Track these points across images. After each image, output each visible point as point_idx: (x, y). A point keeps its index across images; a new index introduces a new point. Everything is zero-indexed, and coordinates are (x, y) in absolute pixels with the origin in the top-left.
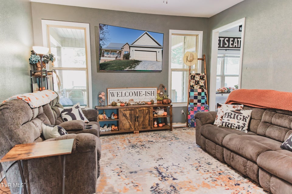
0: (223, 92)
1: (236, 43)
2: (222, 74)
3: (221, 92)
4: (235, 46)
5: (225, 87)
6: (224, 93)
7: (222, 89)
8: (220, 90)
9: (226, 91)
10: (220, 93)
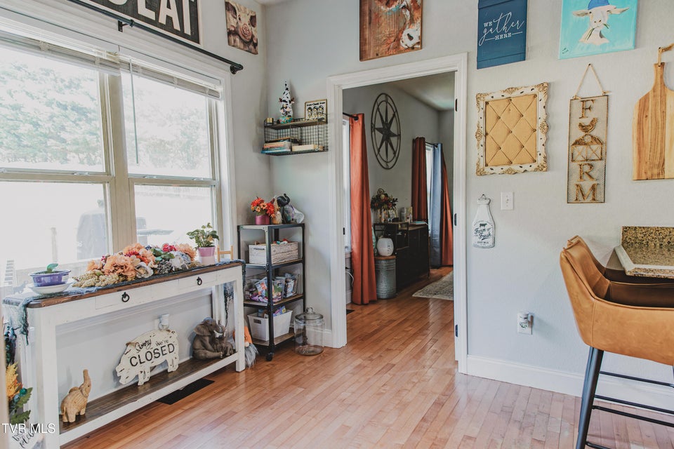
0: (131, 275)
1: (169, 6)
2: (113, 173)
3: (112, 278)
4: (169, 19)
5: (139, 242)
6: (139, 282)
7: (122, 260)
8: (108, 266)
9: (148, 269)
10: (107, 289)
